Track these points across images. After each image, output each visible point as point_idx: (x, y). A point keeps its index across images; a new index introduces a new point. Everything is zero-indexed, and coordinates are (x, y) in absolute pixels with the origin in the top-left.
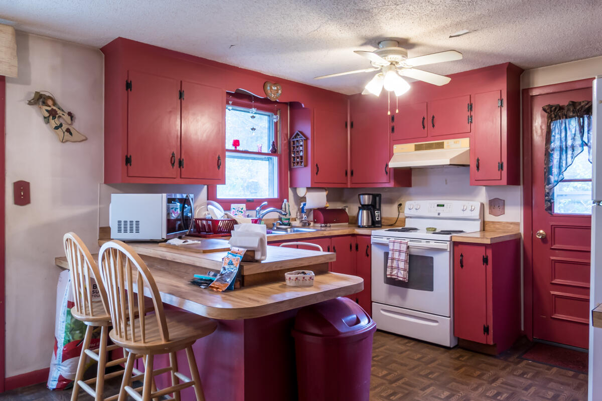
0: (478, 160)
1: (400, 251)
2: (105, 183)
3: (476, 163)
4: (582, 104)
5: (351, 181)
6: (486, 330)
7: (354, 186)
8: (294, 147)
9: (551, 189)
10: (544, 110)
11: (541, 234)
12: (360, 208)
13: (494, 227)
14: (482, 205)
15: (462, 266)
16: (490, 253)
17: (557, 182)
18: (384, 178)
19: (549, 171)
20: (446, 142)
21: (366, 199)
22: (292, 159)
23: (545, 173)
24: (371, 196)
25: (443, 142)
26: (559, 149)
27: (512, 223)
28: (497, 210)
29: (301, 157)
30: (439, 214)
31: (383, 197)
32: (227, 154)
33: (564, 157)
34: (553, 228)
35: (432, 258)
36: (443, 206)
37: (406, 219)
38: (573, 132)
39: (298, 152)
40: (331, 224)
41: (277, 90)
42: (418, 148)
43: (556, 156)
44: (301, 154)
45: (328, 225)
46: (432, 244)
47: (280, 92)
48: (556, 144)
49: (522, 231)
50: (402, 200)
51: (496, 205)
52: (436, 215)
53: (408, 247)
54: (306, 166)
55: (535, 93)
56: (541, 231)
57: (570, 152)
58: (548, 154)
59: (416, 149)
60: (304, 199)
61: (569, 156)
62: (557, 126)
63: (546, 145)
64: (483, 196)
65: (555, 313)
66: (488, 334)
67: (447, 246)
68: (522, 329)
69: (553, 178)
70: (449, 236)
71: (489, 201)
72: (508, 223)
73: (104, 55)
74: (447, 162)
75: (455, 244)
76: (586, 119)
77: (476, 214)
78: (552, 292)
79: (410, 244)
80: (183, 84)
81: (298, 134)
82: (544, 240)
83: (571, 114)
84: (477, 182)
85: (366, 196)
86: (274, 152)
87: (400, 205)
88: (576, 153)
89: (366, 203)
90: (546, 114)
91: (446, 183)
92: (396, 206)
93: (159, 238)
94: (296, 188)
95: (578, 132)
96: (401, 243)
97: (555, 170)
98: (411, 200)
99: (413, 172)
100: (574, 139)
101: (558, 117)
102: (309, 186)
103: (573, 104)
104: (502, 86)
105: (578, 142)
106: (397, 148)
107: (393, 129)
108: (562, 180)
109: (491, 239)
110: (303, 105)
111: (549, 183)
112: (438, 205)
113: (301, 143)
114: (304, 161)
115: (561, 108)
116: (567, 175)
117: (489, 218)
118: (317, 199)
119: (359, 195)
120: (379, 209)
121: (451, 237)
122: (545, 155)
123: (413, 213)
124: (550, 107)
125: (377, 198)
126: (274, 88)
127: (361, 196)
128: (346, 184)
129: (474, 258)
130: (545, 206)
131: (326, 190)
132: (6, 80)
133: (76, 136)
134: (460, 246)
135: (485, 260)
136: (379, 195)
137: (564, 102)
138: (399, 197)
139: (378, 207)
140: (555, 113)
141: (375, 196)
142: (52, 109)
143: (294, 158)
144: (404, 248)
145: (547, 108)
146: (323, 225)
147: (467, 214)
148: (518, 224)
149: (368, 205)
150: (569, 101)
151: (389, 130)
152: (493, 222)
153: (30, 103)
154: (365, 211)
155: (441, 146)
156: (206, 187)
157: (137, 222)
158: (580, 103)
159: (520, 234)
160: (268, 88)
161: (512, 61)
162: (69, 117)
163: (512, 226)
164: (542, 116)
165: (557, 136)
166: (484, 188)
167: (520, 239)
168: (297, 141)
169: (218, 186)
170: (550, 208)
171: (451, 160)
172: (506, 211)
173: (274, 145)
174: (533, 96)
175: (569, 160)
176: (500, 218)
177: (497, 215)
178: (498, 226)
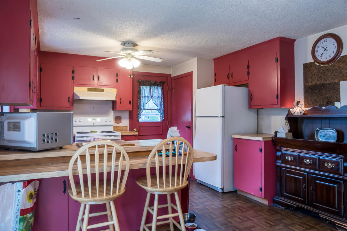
0: (121, 99)
9: (141, 112)
13: (117, 129)
17: (143, 110)
19: (141, 105)
23: (139, 106)
25: (104, 89)
27: (124, 126)
28: (118, 121)
30: (94, 124)
34: (140, 127)
38: (148, 91)
48: (143, 95)
49: (128, 129)
51: (118, 119)
52: (92, 125)
56: (135, 129)
57: (147, 99)
58: (140, 99)
59: (88, 91)
62: (143, 88)
64: (112, 115)
67: (120, 138)
69: (142, 108)
71: (115, 117)
72: (123, 126)
75: (122, 136)
76: (152, 87)
77: (112, 123)
84: (119, 109)
88: (149, 99)
90: (138, 83)
91: (94, 109)
97: (143, 105)
101: (143, 85)
103: (148, 81)
106: (76, 89)
107: (73, 78)
108: (145, 109)
111: (140, 110)
115: (144, 81)
116: (146, 107)
117: (116, 125)
121: (121, 133)
123: (78, 124)
134: (124, 137)
137: (145, 79)
147: (108, 123)
148: (127, 127)
155: (102, 90)
158: (151, 81)
163: (124, 127)
165: (143, 92)
170: (138, 120)
172: (122, 121)
176: (120, 125)
177: (118, 123)
178: (118, 128)
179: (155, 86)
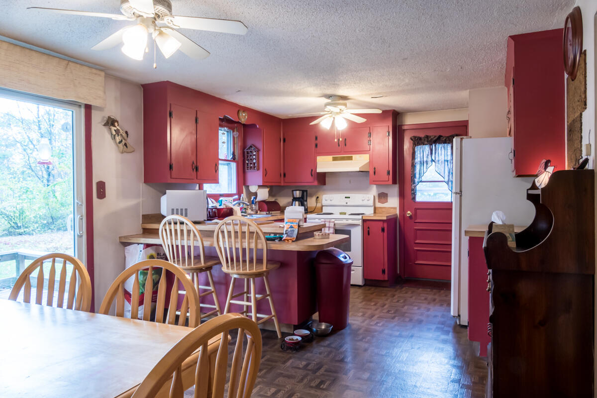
0: (375, 168)
1: (329, 227)
2: (145, 182)
3: (374, 170)
4: (432, 137)
5: (284, 180)
6: (384, 272)
7: (286, 184)
8: (248, 156)
9: (415, 187)
10: (411, 139)
11: (409, 214)
12: (293, 200)
14: (374, 197)
15: (369, 234)
16: (385, 225)
17: (419, 182)
18: (310, 179)
19: (414, 176)
20: (354, 156)
21: (298, 194)
22: (246, 165)
23: (412, 177)
24: (301, 192)
25: (352, 157)
26: (419, 163)
27: (392, 208)
28: (383, 200)
29: (254, 163)
30: (347, 203)
31: (308, 192)
32: (220, 162)
33: (422, 168)
34: (416, 209)
35: (350, 231)
36: (349, 198)
37: (323, 207)
38: (427, 153)
39: (251, 159)
40: (273, 212)
41: (245, 116)
42: (335, 159)
43: (418, 167)
44: (254, 161)
45: (271, 212)
46: (350, 222)
47: (246, 117)
48: (417, 160)
49: (398, 212)
50: (319, 194)
51: (383, 197)
52: (345, 204)
53: (335, 225)
54: (258, 169)
55: (405, 127)
56: (409, 212)
57: (425, 165)
58: (413, 166)
59: (333, 160)
60: (256, 194)
61: (425, 167)
62: (418, 149)
63: (412, 160)
64: (374, 191)
65: (417, 260)
66: (384, 274)
67: (360, 222)
68: (398, 272)
69: (416, 180)
70: (361, 216)
71: (379, 194)
72: (389, 208)
73: (143, 89)
74: (357, 169)
75: (364, 221)
76: (433, 146)
77: (371, 203)
78: (415, 248)
79: (336, 222)
80: (198, 112)
81: (251, 147)
82: (411, 217)
83: (426, 143)
84: (373, 182)
85: (298, 192)
86: (234, 159)
87: (318, 197)
88: (429, 165)
89: (298, 197)
90: (412, 142)
92: (314, 199)
93: (202, 220)
94: (248, 186)
95: (429, 154)
96: (330, 222)
97: (417, 176)
98: (326, 194)
99: (326, 175)
100: (427, 157)
101: (419, 144)
102: (261, 184)
103: (427, 137)
104: (389, 124)
105: (430, 159)
106: (320, 159)
107: (316, 146)
108: (421, 182)
109: (387, 216)
110: (258, 126)
111: (414, 183)
112: (346, 197)
113: (254, 153)
114: (256, 167)
115: (420, 139)
116: (423, 179)
117: (378, 205)
118: (263, 194)
119: (293, 191)
120: (306, 201)
121: (362, 217)
122: (412, 166)
123: (329, 203)
124: (415, 137)
125: (305, 193)
126: (244, 115)
127: (294, 192)
128: (280, 182)
129: (376, 229)
130: (412, 197)
131: (268, 188)
132: (92, 108)
133: (129, 149)
134: (368, 222)
135: (383, 230)
136: (306, 191)
137: (422, 135)
138: (317, 192)
139: (305, 199)
140: (417, 141)
141: (303, 191)
142: (117, 129)
143: (248, 164)
144: (332, 224)
145: (413, 138)
146: (268, 212)
147: (365, 203)
148: (395, 208)
149: (299, 198)
150: (425, 134)
151: (314, 146)
152: (380, 208)
153: (105, 125)
154: (297, 202)
155: (350, 158)
156: (198, 185)
157: (186, 210)
158: (430, 137)
159: (397, 214)
160: (241, 114)
161: (396, 109)
162: (126, 135)
163: (392, 209)
164: (410, 143)
165: (419, 155)
166: (375, 186)
167: (397, 217)
168: (251, 152)
169: (204, 185)
170: (414, 198)
171: (360, 168)
172: (388, 200)
173: (234, 154)
174: (404, 130)
175: (425, 169)
176: (385, 205)
177: (383, 203)
178: (383, 210)
179: (439, 143)
